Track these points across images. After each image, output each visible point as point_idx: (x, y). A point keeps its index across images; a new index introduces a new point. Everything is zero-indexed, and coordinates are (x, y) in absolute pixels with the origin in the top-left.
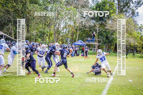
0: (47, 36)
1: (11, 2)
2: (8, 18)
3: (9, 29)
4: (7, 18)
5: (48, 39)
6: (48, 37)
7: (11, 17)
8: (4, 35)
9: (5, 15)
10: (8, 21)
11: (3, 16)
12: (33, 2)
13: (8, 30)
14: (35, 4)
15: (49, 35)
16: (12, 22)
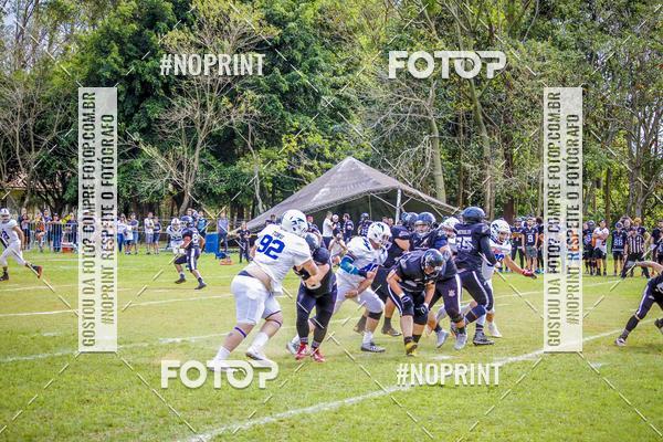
0: (598, 187)
1: (422, 37)
2: (414, 111)
3: (423, 162)
4: (410, 109)
5: (600, 201)
6: (599, 192)
7: (426, 104)
8: (399, 191)
9: (400, 99)
10: (413, 123)
11: (390, 102)
12: (523, 33)
13: (416, 164)
14: (537, 40)
15: (604, 178)
16: (435, 125)
